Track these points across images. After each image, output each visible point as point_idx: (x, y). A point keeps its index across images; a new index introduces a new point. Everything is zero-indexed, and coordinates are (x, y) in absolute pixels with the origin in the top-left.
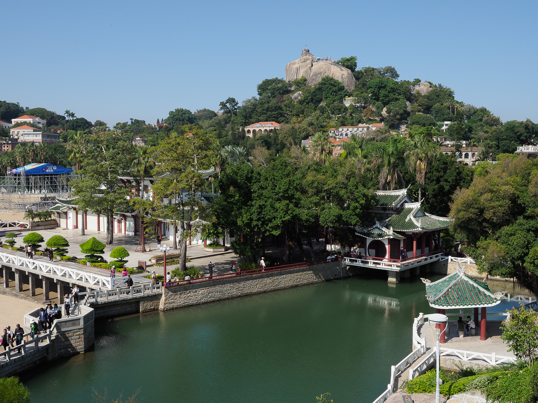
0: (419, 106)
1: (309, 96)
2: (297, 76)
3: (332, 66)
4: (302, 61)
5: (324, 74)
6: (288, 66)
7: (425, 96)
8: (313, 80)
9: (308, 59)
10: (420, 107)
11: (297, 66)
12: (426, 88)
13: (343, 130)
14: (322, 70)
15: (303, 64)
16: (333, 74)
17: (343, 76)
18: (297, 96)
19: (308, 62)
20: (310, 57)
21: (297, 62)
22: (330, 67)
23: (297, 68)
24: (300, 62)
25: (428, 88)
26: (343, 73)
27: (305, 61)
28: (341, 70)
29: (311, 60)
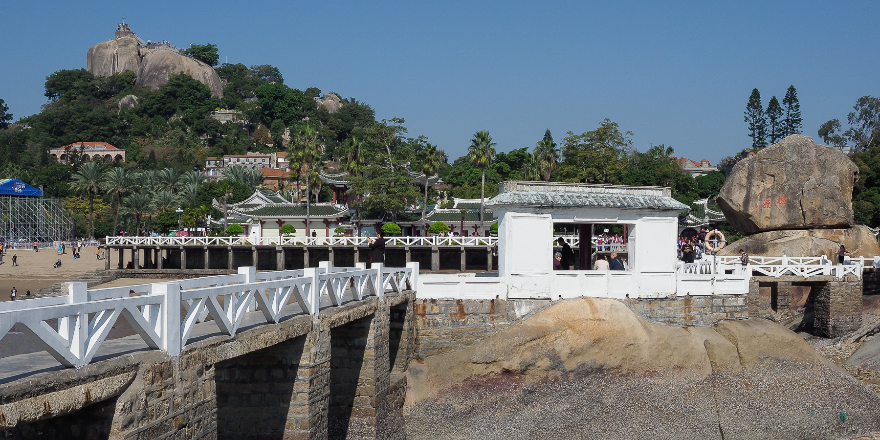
0: (331, 128)
1: (154, 104)
2: (114, 69)
3: (184, 58)
4: (122, 43)
5: (173, 69)
6: (94, 50)
7: (335, 115)
8: (153, 77)
9: (132, 42)
10: (332, 131)
11: (111, 51)
12: (335, 103)
13: (230, 160)
14: (168, 62)
15: (123, 49)
16: (189, 71)
17: (206, 75)
18: (127, 102)
19: (132, 46)
20: (134, 39)
21: (112, 45)
22: (181, 59)
23: (114, 55)
24: (117, 46)
25: (337, 104)
26: (205, 71)
27: (126, 44)
28: (200, 64)
29: (136, 44)
